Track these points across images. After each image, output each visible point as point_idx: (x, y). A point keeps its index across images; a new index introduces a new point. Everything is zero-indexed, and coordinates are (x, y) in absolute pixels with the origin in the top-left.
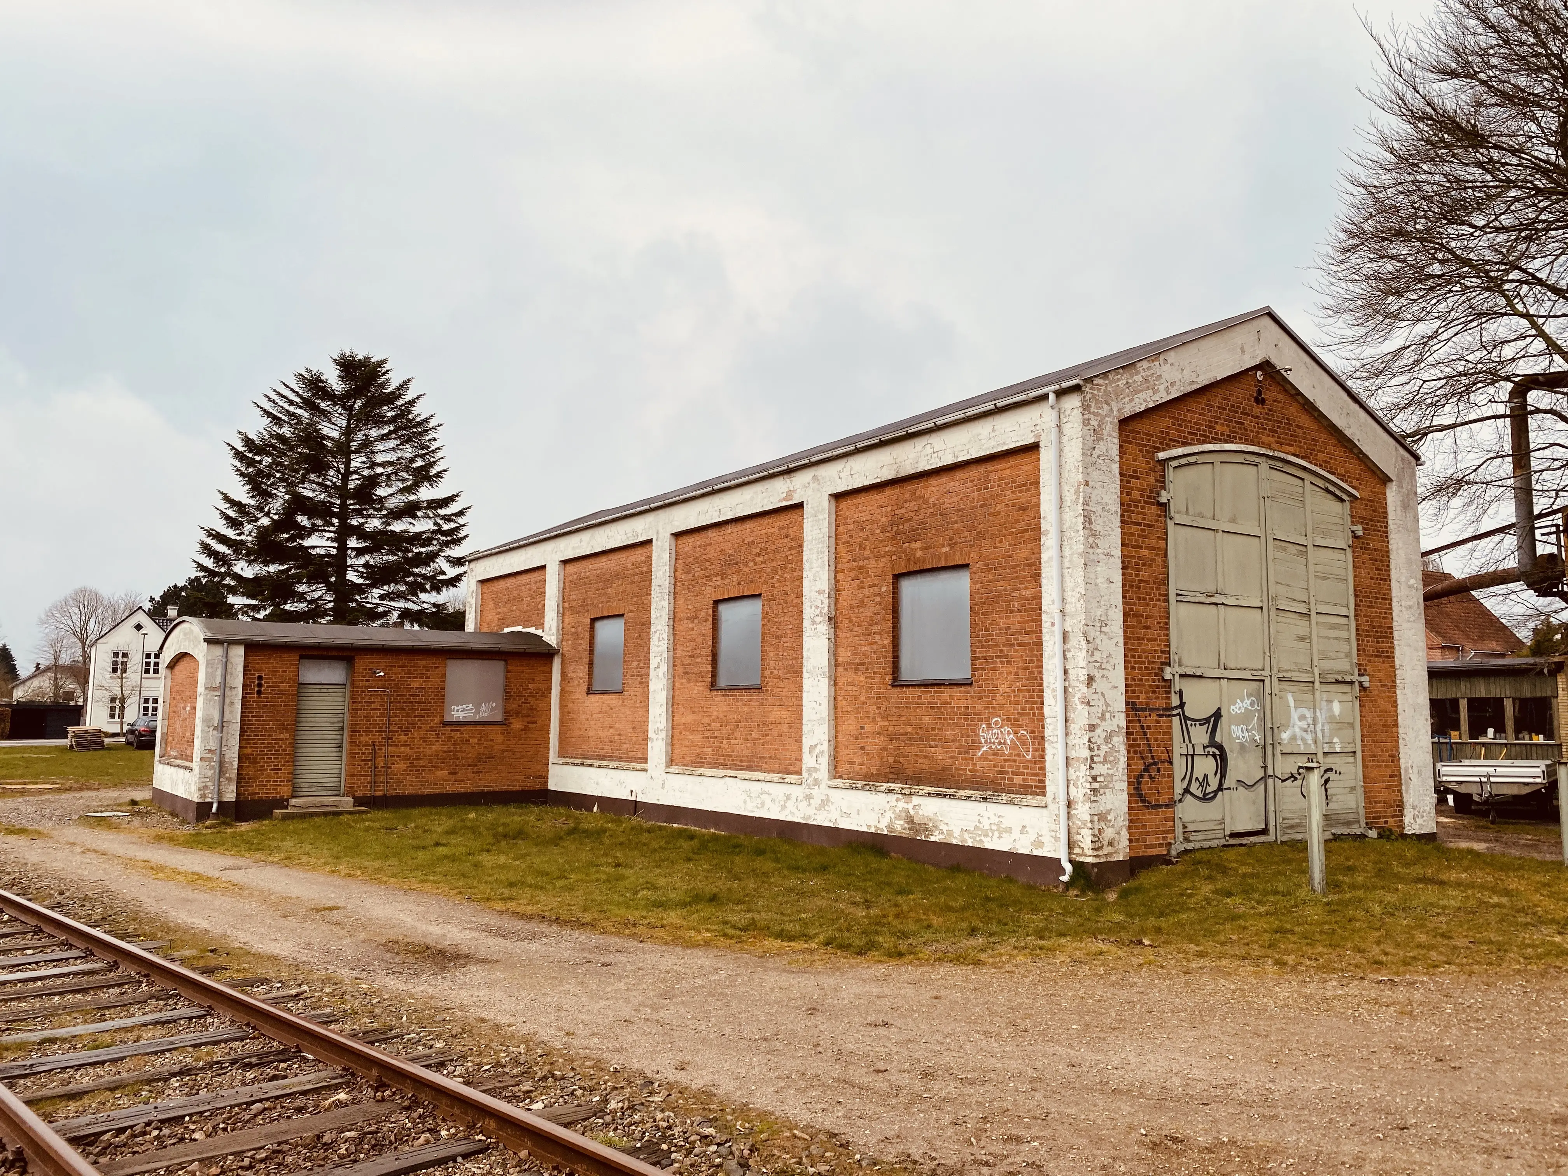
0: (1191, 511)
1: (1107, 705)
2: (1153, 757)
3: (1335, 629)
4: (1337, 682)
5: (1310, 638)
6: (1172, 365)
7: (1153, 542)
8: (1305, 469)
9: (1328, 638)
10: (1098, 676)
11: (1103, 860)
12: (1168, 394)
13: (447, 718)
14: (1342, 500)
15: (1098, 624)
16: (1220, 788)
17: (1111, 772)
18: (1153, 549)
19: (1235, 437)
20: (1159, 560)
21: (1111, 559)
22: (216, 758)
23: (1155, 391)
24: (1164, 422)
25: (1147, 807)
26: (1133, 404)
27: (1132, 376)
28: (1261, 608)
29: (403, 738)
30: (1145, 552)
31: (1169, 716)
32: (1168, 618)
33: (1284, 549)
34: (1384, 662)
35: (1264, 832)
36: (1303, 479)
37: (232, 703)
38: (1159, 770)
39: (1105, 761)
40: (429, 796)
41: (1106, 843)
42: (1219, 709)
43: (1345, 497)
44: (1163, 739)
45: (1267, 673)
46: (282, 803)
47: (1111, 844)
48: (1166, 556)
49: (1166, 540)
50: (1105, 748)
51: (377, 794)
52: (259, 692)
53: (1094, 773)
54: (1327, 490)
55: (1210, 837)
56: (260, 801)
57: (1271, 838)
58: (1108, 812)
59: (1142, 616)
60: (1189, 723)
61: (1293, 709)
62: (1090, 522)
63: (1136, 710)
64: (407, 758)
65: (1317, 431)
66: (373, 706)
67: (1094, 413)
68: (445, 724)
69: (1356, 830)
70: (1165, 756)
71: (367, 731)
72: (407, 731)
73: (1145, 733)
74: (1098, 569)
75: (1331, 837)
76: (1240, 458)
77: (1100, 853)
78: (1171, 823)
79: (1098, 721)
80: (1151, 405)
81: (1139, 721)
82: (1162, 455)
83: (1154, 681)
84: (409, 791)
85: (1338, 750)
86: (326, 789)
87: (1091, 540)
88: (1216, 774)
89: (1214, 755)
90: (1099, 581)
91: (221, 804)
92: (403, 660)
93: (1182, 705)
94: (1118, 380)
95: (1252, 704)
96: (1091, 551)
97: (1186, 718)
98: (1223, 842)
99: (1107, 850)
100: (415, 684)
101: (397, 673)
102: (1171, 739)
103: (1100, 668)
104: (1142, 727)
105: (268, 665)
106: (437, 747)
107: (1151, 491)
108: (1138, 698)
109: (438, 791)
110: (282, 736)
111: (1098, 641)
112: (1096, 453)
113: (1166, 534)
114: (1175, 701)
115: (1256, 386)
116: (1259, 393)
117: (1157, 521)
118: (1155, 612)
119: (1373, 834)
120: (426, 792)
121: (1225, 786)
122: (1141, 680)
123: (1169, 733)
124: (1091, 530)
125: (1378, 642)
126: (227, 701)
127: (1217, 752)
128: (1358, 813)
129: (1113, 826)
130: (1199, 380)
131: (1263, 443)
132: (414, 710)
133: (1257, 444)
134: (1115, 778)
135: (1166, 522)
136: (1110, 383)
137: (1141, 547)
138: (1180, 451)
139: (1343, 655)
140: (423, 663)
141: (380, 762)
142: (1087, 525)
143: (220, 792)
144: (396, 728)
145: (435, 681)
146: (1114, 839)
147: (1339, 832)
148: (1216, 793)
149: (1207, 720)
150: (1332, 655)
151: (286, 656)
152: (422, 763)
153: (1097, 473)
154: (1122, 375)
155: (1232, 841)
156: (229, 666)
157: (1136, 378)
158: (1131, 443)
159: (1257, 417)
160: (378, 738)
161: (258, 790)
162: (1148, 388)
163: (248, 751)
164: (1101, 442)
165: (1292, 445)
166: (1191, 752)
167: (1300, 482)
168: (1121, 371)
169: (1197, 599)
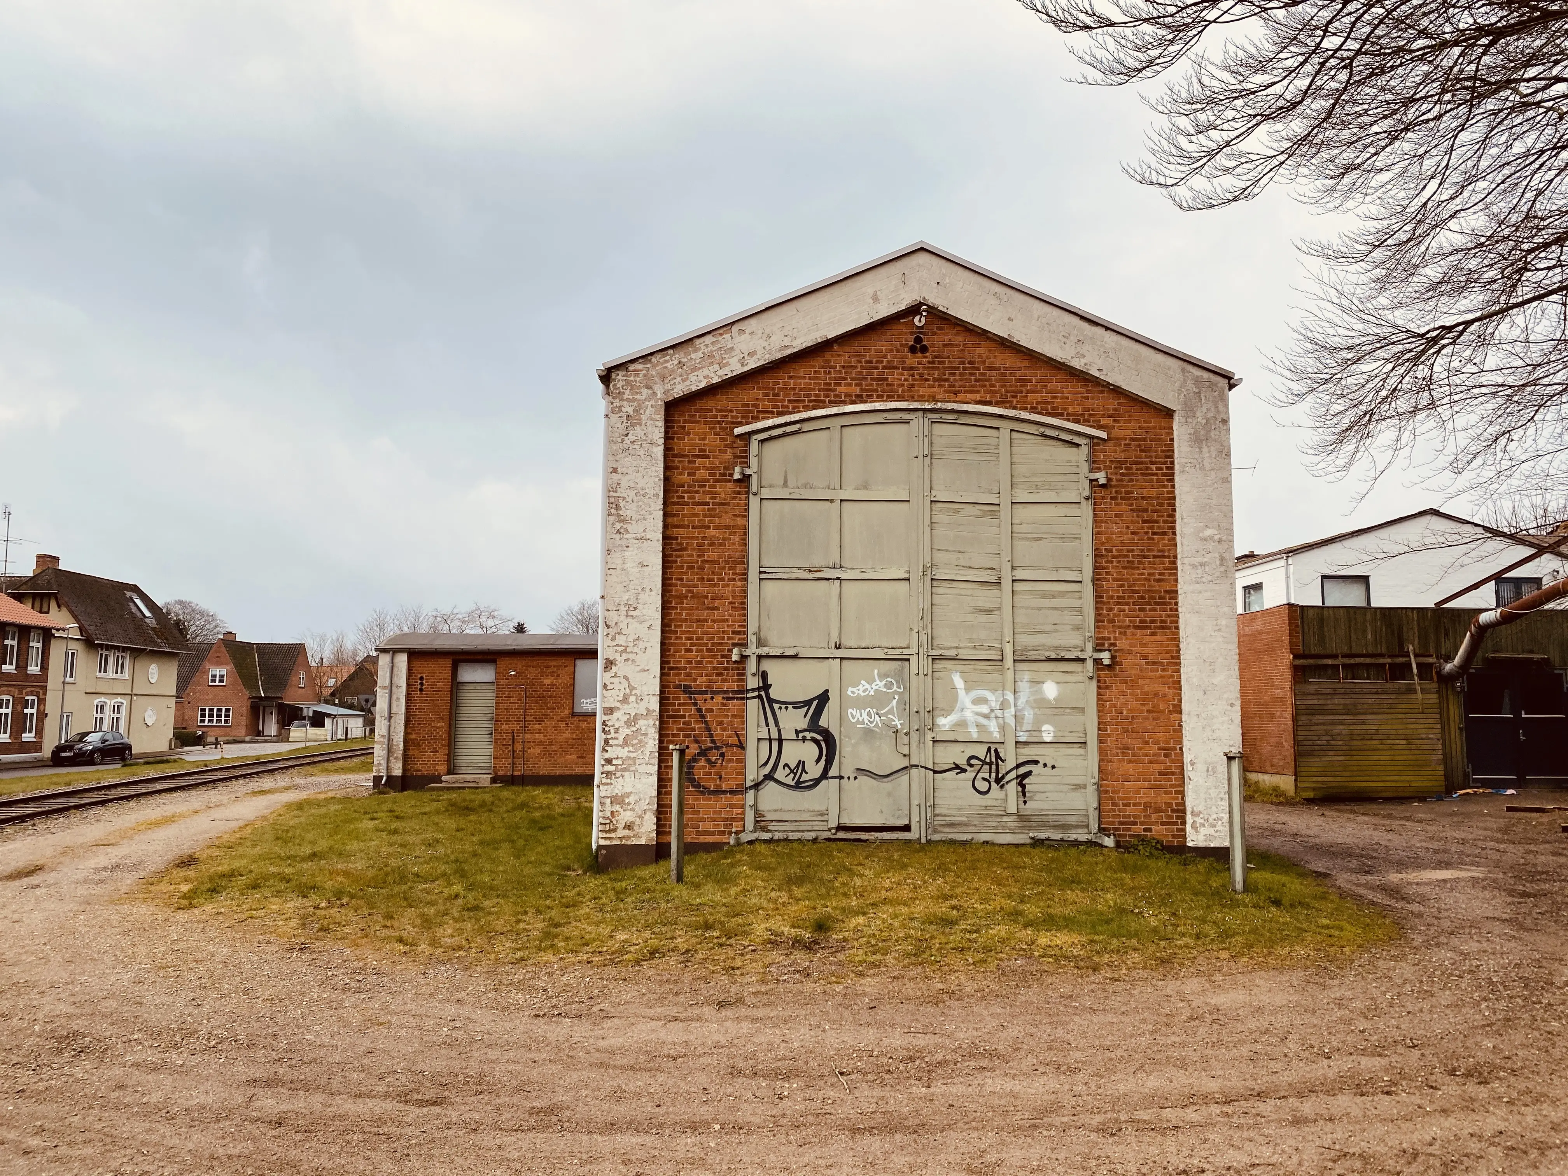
0: (790, 483)
1: (632, 688)
2: (713, 742)
3: (1054, 597)
4: (1049, 660)
5: (999, 609)
6: (752, 333)
7: (727, 520)
8: (1001, 416)
9: (1039, 609)
10: (619, 659)
11: (615, 842)
12: (743, 365)
13: (577, 710)
14: (1078, 445)
15: (623, 609)
16: (824, 776)
17: (632, 755)
18: (727, 527)
19: (871, 396)
20: (736, 539)
21: (646, 544)
22: (386, 741)
23: (721, 365)
24: (752, 394)
25: (703, 793)
26: (688, 383)
27: (687, 354)
28: (908, 579)
29: (537, 727)
30: (712, 532)
31: (742, 699)
32: (746, 597)
33: (956, 511)
34: (1153, 634)
35: (907, 828)
36: (998, 428)
37: (398, 698)
38: (722, 755)
39: (625, 743)
40: (561, 776)
41: (621, 826)
42: (827, 691)
43: (1077, 440)
44: (731, 723)
45: (914, 650)
46: (437, 779)
47: (628, 827)
48: (746, 533)
49: (746, 517)
50: (625, 731)
51: (516, 773)
52: (421, 690)
53: (607, 756)
54: (1043, 435)
55: (801, 828)
56: (423, 776)
57: (913, 835)
58: (628, 795)
59: (706, 597)
60: (776, 706)
61: (961, 693)
62: (618, 508)
63: (691, 693)
64: (540, 743)
65: (1027, 369)
66: (512, 700)
67: (628, 400)
68: (574, 715)
69: (1081, 835)
70: (734, 740)
71: (508, 721)
72: (540, 721)
73: (703, 717)
74: (626, 554)
75: (1029, 841)
76: (879, 418)
77: (612, 835)
78: (740, 811)
79: (618, 705)
80: (716, 380)
81: (695, 704)
82: (738, 431)
83: (722, 663)
84: (543, 771)
85: (1047, 738)
86: (481, 768)
87: (618, 526)
88: (818, 761)
89: (814, 740)
90: (627, 566)
91: (390, 778)
92: (538, 661)
93: (766, 687)
94: (667, 361)
95: (889, 686)
96: (618, 536)
97: (771, 701)
98: (827, 835)
99: (621, 833)
100: (547, 681)
101: (532, 673)
102: (744, 722)
103: (625, 651)
104: (699, 710)
105: (426, 668)
106: (567, 735)
107: (726, 468)
108: (695, 680)
109: (568, 772)
110: (439, 725)
111: (621, 625)
112: (631, 437)
113: (747, 510)
114: (753, 682)
115: (912, 333)
116: (918, 340)
117: (734, 498)
118: (727, 592)
119: (1109, 842)
120: (558, 773)
121: (830, 774)
122: (701, 662)
123: (742, 716)
124: (619, 515)
125: (1141, 610)
126: (394, 697)
127: (819, 737)
128: (1087, 816)
129: (633, 810)
130: (795, 344)
131: (923, 396)
132: (546, 703)
133: (912, 398)
134: (637, 762)
135: (748, 498)
136: (654, 367)
137: (709, 528)
138: (770, 423)
139: (1068, 628)
140: (553, 663)
141: (518, 747)
142: (613, 511)
143: (388, 768)
144: (531, 718)
145: (564, 679)
146: (633, 823)
147: (1042, 835)
148: (817, 782)
149: (808, 703)
150: (1048, 628)
151: (441, 661)
152: (554, 748)
153: (629, 459)
154: (671, 356)
155: (841, 835)
156: (395, 669)
157: (693, 356)
158: (698, 422)
159: (912, 368)
160: (516, 727)
161: (421, 767)
162: (712, 364)
163: (413, 736)
164: (638, 428)
165: (978, 392)
166: (775, 735)
167: (994, 433)
168: (671, 351)
169: (793, 576)
